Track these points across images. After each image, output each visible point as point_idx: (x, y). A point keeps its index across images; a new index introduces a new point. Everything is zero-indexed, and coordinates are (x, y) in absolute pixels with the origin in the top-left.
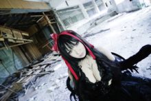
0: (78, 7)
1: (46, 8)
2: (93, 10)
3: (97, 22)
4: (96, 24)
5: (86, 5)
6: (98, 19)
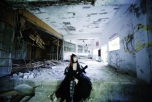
1: (60, 37)
2: (81, 50)
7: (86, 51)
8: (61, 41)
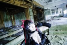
0: (49, 10)
3: (54, 17)
4: (54, 18)
5: (52, 10)
6: (55, 17)
7: (57, 12)
8: (43, 10)
